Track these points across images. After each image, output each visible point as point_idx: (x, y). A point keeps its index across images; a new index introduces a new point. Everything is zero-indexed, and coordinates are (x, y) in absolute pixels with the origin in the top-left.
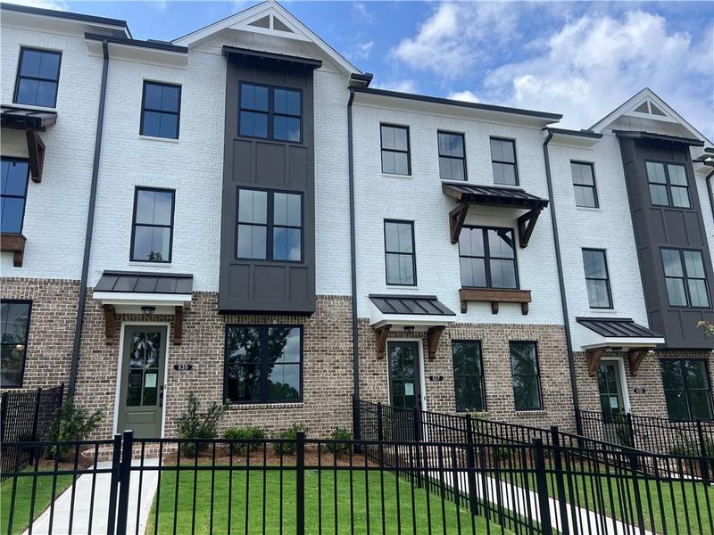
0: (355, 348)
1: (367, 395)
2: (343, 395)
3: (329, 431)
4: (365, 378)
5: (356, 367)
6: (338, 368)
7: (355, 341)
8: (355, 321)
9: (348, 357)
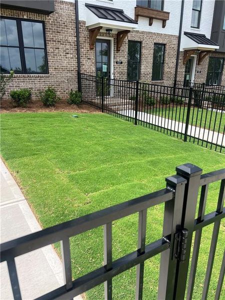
0: (78, 41)
1: (84, 71)
2: (72, 71)
3: (65, 91)
4: (84, 61)
5: (78, 54)
6: (68, 54)
7: (77, 36)
8: (77, 22)
9: (74, 47)
